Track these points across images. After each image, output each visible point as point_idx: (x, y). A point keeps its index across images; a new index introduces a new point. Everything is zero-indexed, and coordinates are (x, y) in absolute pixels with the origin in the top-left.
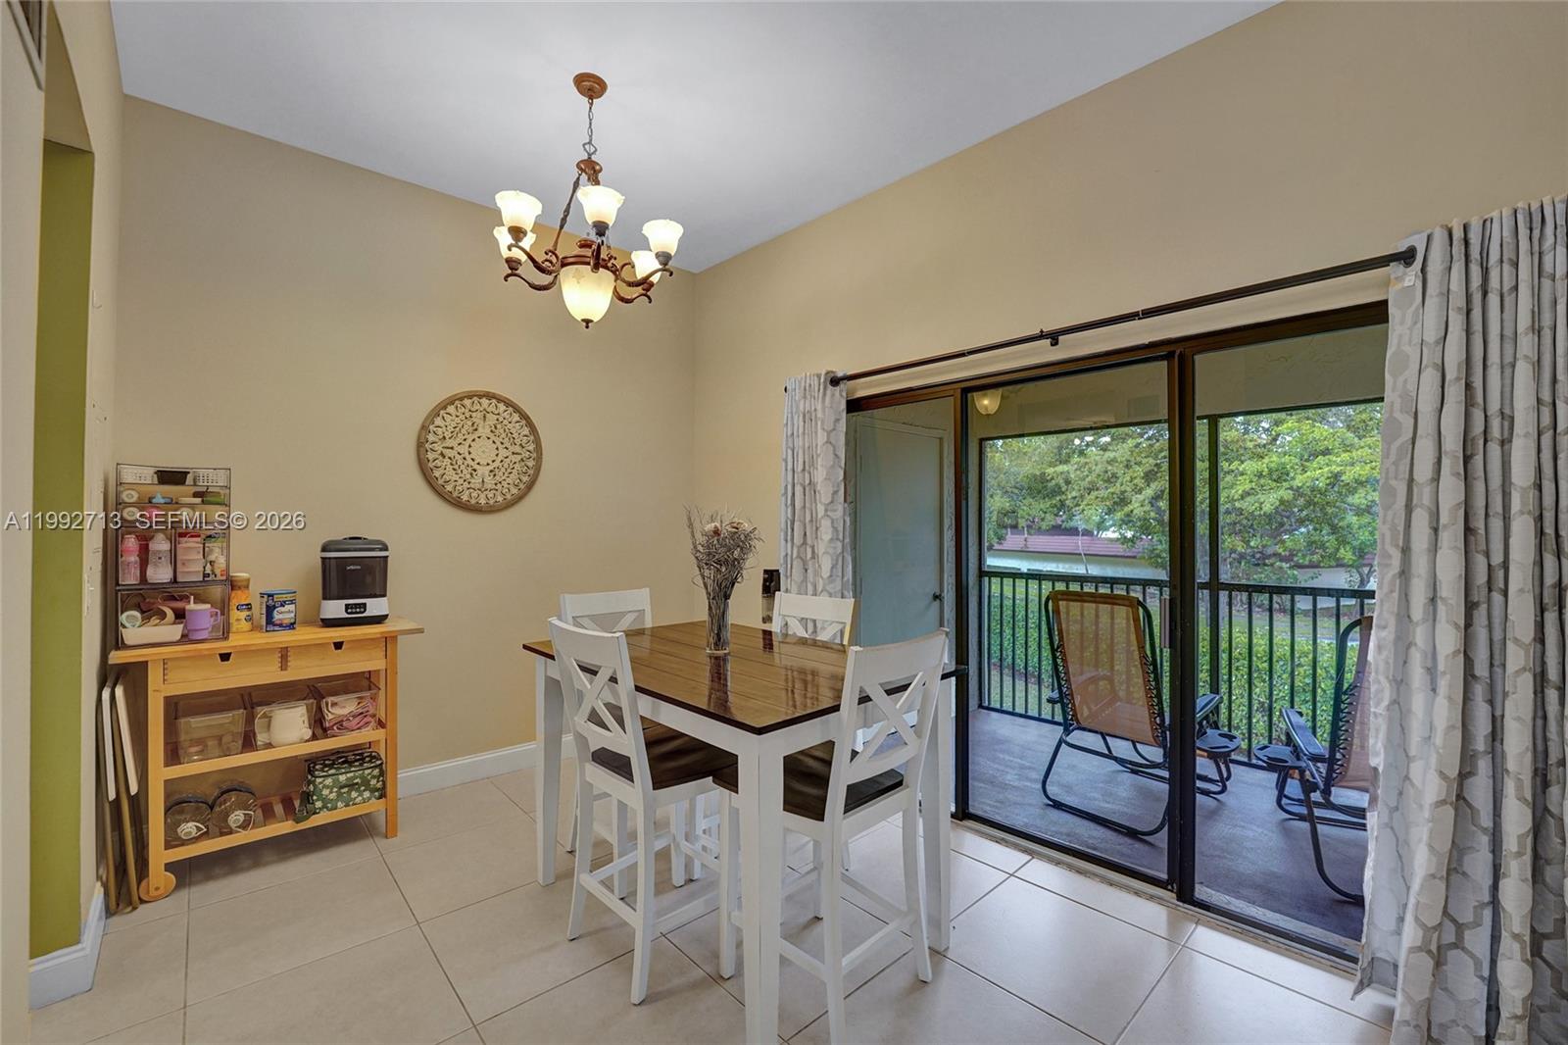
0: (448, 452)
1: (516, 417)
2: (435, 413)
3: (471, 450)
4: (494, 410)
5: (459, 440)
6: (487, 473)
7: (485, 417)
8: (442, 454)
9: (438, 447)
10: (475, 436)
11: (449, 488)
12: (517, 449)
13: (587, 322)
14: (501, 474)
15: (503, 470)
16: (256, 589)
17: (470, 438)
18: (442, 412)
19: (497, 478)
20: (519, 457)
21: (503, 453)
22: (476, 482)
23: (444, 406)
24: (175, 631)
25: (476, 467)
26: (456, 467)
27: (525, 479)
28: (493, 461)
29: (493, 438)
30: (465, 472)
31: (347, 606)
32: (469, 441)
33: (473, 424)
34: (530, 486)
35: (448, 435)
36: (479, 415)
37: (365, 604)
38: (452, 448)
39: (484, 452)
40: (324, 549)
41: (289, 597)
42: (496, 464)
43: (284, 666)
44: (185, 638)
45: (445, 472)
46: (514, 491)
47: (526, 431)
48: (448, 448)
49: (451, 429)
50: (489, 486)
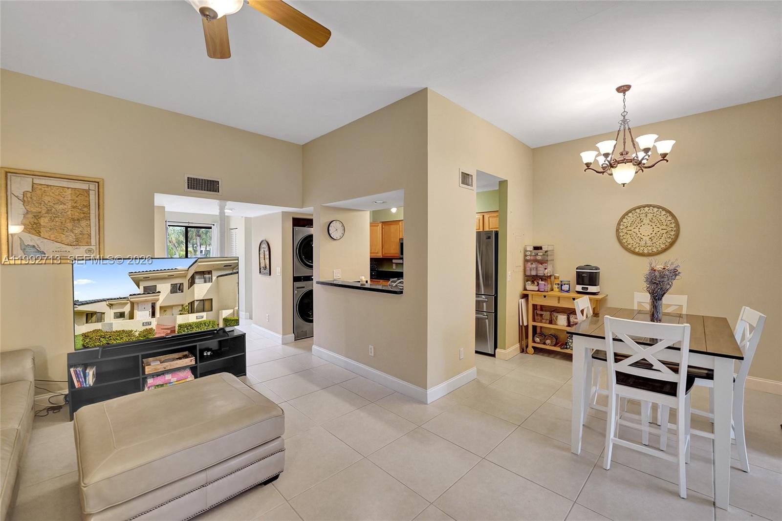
0: (628, 232)
1: (664, 213)
2: (623, 217)
3: (640, 230)
4: (651, 212)
5: (633, 227)
6: (648, 239)
7: (646, 215)
8: (626, 233)
9: (625, 231)
10: (642, 224)
11: (630, 246)
12: (664, 227)
13: (624, 185)
14: (655, 239)
15: (657, 237)
16: (561, 279)
17: (639, 225)
18: (626, 217)
19: (654, 241)
20: (666, 231)
21: (656, 230)
22: (643, 243)
23: (627, 214)
24: (536, 288)
25: (643, 237)
26: (633, 238)
27: (669, 240)
28: (651, 234)
29: (651, 224)
30: (637, 239)
31: (582, 288)
32: (639, 227)
33: (641, 219)
34: (672, 244)
35: (629, 225)
36: (644, 215)
37: (587, 288)
38: (631, 230)
39: (646, 231)
40: (577, 269)
41: (566, 283)
42: (652, 235)
43: (559, 303)
44: (538, 291)
45: (627, 239)
46: (663, 246)
47: (670, 218)
48: (629, 230)
49: (630, 222)
50: (649, 245)
